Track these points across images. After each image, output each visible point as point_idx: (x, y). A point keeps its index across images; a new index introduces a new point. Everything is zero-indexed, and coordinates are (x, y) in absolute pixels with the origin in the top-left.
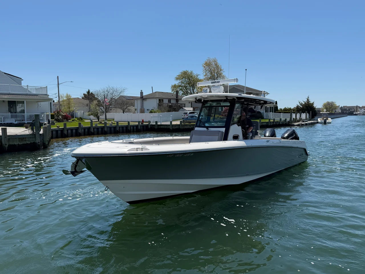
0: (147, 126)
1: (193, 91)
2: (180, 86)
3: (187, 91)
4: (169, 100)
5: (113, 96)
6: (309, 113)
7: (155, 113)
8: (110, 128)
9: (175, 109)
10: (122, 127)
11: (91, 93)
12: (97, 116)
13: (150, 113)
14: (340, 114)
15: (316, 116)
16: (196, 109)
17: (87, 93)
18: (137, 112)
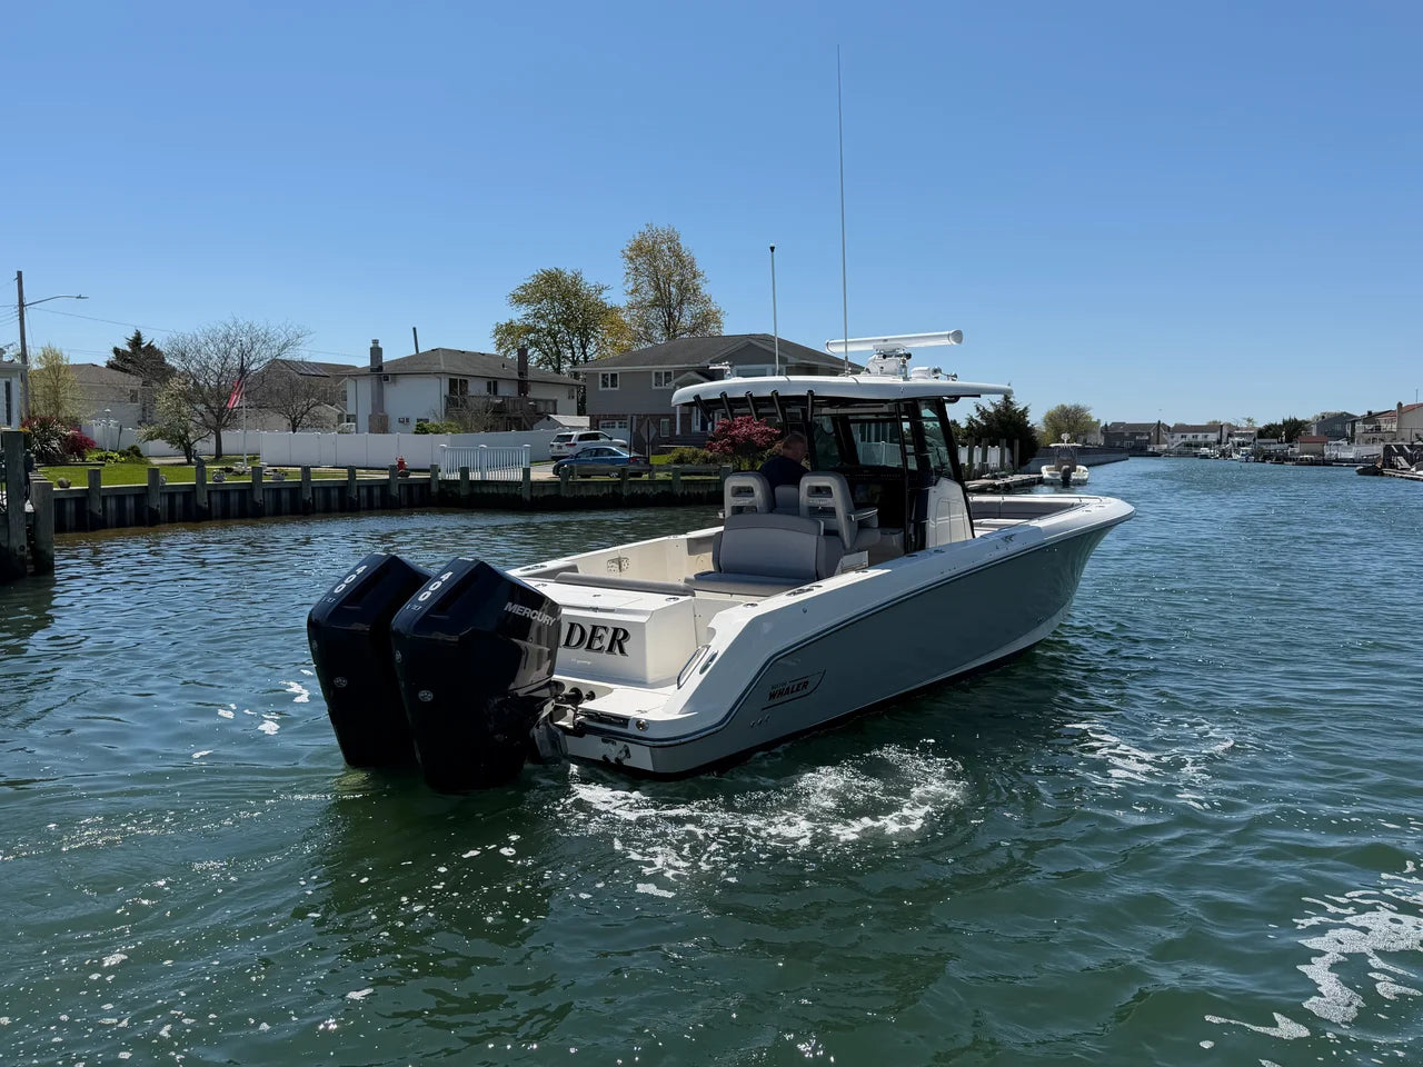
0: (426, 484)
1: (584, 353)
2: (530, 330)
3: (559, 352)
4: (489, 384)
5: (251, 359)
6: (1010, 446)
7: (437, 433)
8: (277, 491)
9: (516, 419)
10: (326, 488)
11: (149, 345)
12: (181, 442)
13: (416, 433)
14: (1099, 450)
15: (1034, 456)
16: (601, 423)
17: (129, 344)
18: (356, 426)
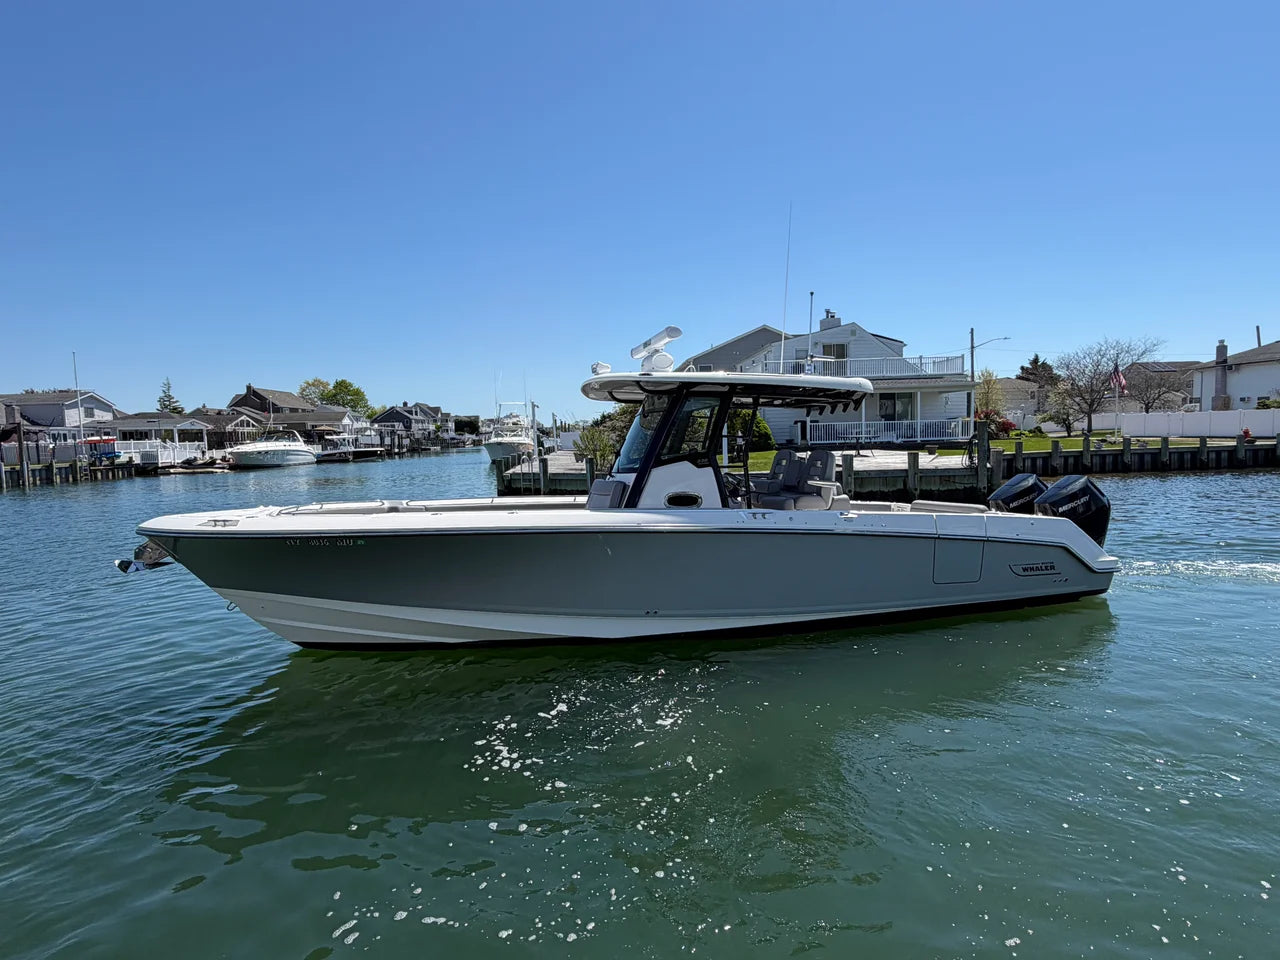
0: (1271, 450)
8: (1142, 455)
10: (1180, 452)
11: (1043, 362)
12: (1064, 423)
17: (1030, 363)
18: (1201, 407)
